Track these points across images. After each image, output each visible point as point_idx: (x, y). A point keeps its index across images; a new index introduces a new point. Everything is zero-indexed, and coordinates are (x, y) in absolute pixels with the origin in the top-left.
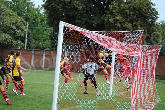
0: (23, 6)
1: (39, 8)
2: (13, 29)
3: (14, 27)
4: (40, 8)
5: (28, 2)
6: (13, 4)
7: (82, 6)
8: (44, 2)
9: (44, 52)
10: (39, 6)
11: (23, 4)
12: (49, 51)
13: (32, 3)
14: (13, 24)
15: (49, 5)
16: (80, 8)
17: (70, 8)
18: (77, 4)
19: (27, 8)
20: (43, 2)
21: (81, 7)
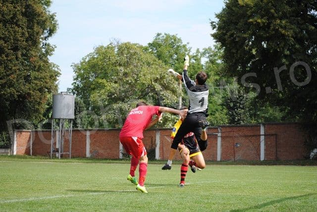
0: (169, 52)
1: (199, 54)
2: (156, 90)
3: (158, 87)
4: (201, 54)
5: (177, 45)
6: (151, 50)
7: (291, 29)
8: (215, 29)
9: (219, 130)
10: (198, 51)
11: (168, 49)
12: (228, 128)
13: (184, 46)
14: (156, 80)
15: (225, 34)
16: (290, 33)
17: (268, 35)
18: (281, 27)
19: (176, 56)
20: (213, 29)
21: (292, 31)
